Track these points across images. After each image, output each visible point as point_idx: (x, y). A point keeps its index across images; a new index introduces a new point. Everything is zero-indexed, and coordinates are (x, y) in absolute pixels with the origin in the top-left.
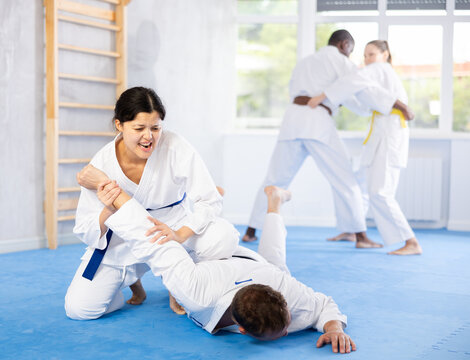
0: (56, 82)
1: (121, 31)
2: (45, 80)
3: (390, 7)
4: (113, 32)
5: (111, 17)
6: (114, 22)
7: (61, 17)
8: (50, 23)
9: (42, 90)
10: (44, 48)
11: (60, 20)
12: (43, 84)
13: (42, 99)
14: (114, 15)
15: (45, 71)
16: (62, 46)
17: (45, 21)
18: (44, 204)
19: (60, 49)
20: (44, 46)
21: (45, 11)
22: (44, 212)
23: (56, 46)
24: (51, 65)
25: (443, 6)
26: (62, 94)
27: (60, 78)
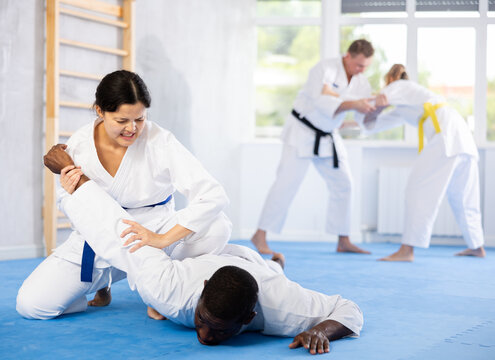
0: (57, 80)
1: (128, 28)
2: (45, 77)
3: (419, 8)
4: (120, 29)
5: (118, 13)
6: (121, 18)
7: (63, 11)
8: (51, 16)
9: (42, 87)
10: (44, 43)
11: (62, 14)
12: (42, 81)
13: (42, 97)
14: (122, 11)
15: (45, 66)
16: (63, 41)
17: (46, 13)
18: (42, 209)
19: (62, 44)
20: (44, 41)
21: (46, 4)
22: (42, 218)
23: (57, 41)
24: (51, 60)
25: (476, 8)
26: (63, 92)
27: (61, 75)
